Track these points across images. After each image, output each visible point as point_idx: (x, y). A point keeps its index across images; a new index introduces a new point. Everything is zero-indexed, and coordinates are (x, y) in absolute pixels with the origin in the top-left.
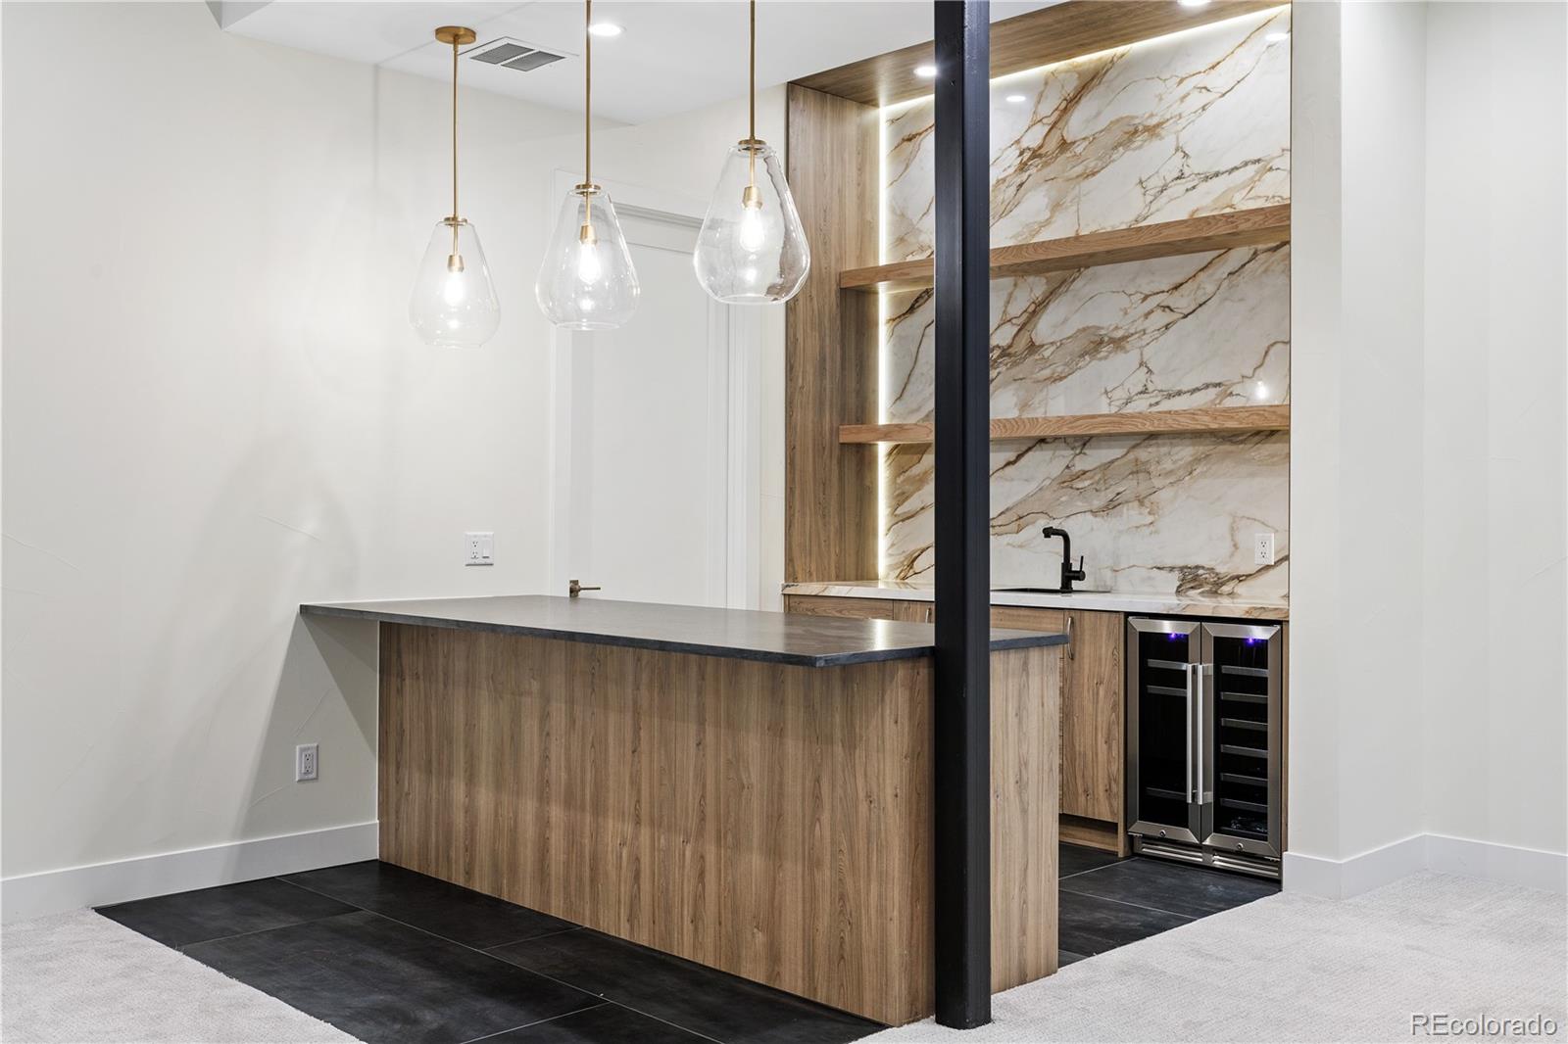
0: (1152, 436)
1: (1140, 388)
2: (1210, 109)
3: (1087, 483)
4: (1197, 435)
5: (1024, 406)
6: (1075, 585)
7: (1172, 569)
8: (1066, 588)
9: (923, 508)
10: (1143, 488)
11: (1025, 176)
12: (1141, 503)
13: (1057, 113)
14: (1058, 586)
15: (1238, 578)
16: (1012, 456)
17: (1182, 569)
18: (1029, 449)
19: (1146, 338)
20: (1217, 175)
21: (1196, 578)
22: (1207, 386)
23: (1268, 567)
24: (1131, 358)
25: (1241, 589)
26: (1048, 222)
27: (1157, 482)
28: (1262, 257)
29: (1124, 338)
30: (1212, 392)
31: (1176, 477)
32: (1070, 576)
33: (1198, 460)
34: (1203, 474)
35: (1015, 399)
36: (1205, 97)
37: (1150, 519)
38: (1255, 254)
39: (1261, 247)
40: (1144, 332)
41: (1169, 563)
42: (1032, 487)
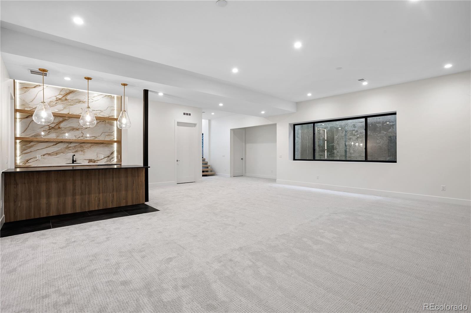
0: (83, 143)
1: (81, 136)
2: (93, 102)
3: (71, 148)
4: (91, 143)
5: (58, 136)
6: (74, 162)
7: (87, 160)
8: (73, 163)
9: (31, 152)
10: (82, 149)
11: (57, 102)
12: (82, 151)
13: (65, 95)
14: (72, 163)
15: (98, 160)
16: (55, 144)
17: (89, 160)
18: (59, 143)
19: (82, 129)
20: (94, 110)
21: (91, 161)
22: (93, 137)
23: (102, 159)
24: (80, 132)
25: (98, 162)
26: (63, 110)
27: (85, 149)
28: (101, 122)
29: (78, 129)
30: (94, 137)
31: (88, 148)
32: (73, 161)
33: (91, 146)
34: (92, 148)
35: (55, 135)
36: (92, 100)
37: (83, 153)
38: (100, 121)
39: (101, 121)
40: (82, 128)
41: (87, 159)
42: (59, 149)
